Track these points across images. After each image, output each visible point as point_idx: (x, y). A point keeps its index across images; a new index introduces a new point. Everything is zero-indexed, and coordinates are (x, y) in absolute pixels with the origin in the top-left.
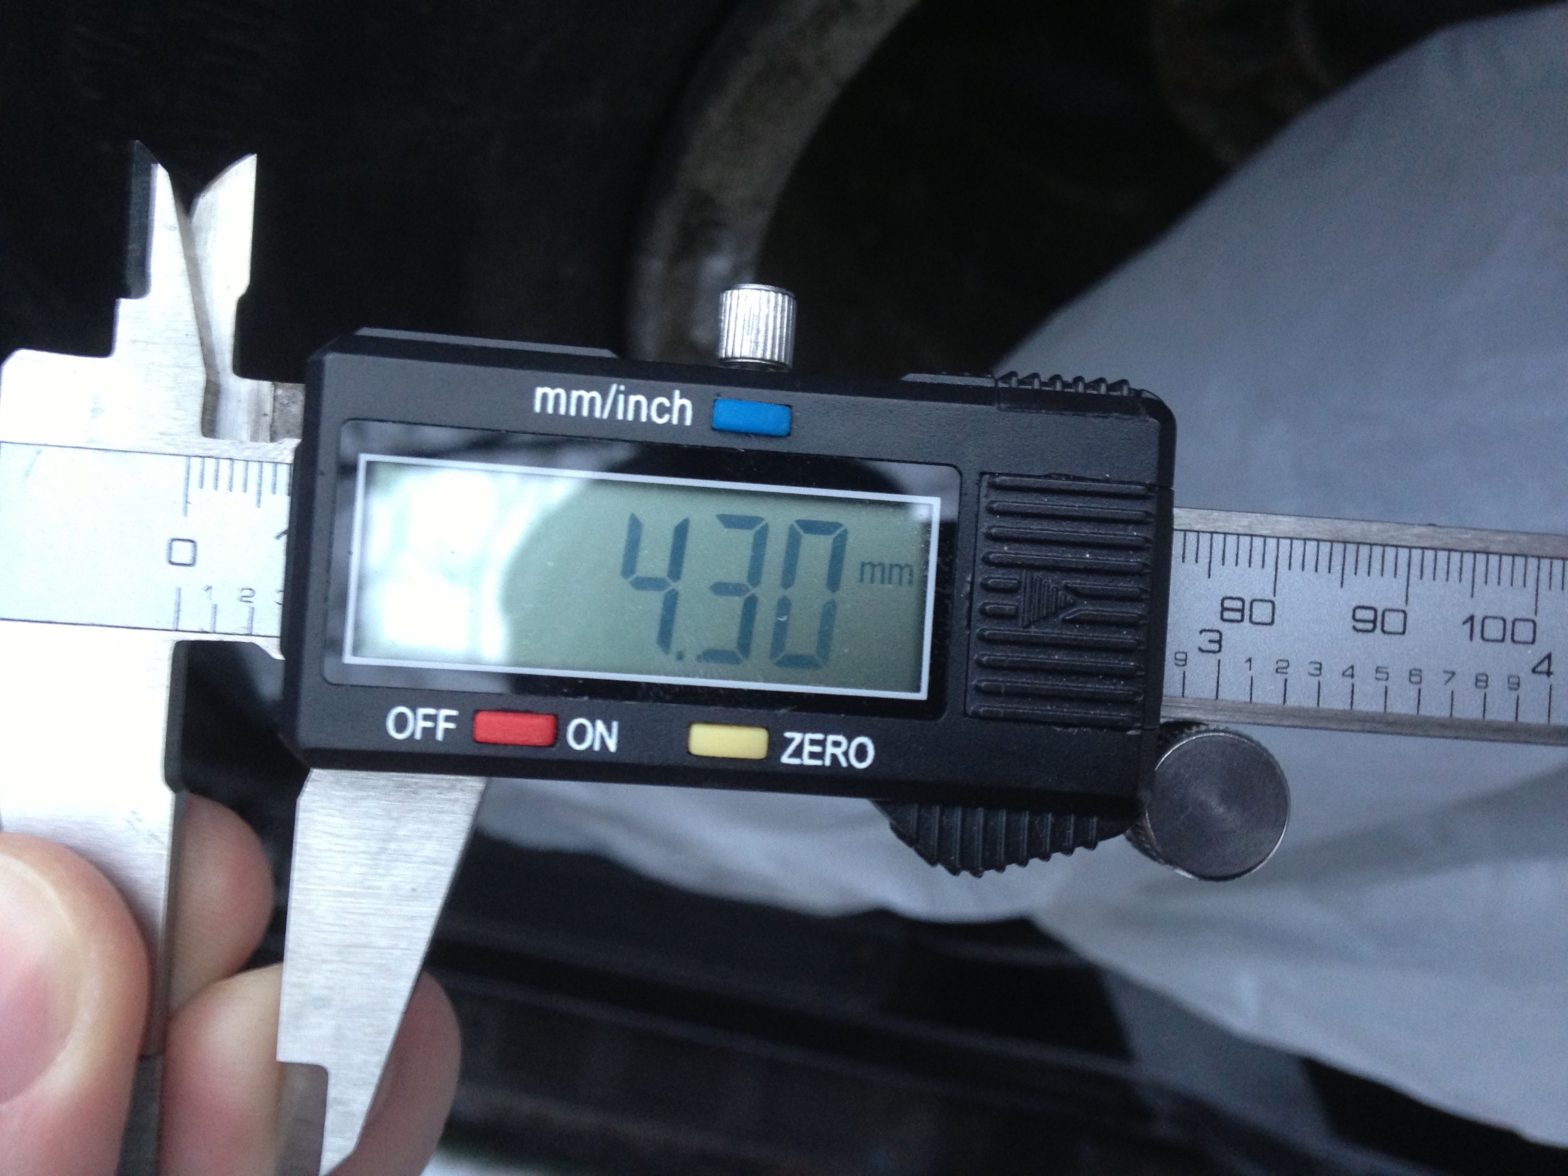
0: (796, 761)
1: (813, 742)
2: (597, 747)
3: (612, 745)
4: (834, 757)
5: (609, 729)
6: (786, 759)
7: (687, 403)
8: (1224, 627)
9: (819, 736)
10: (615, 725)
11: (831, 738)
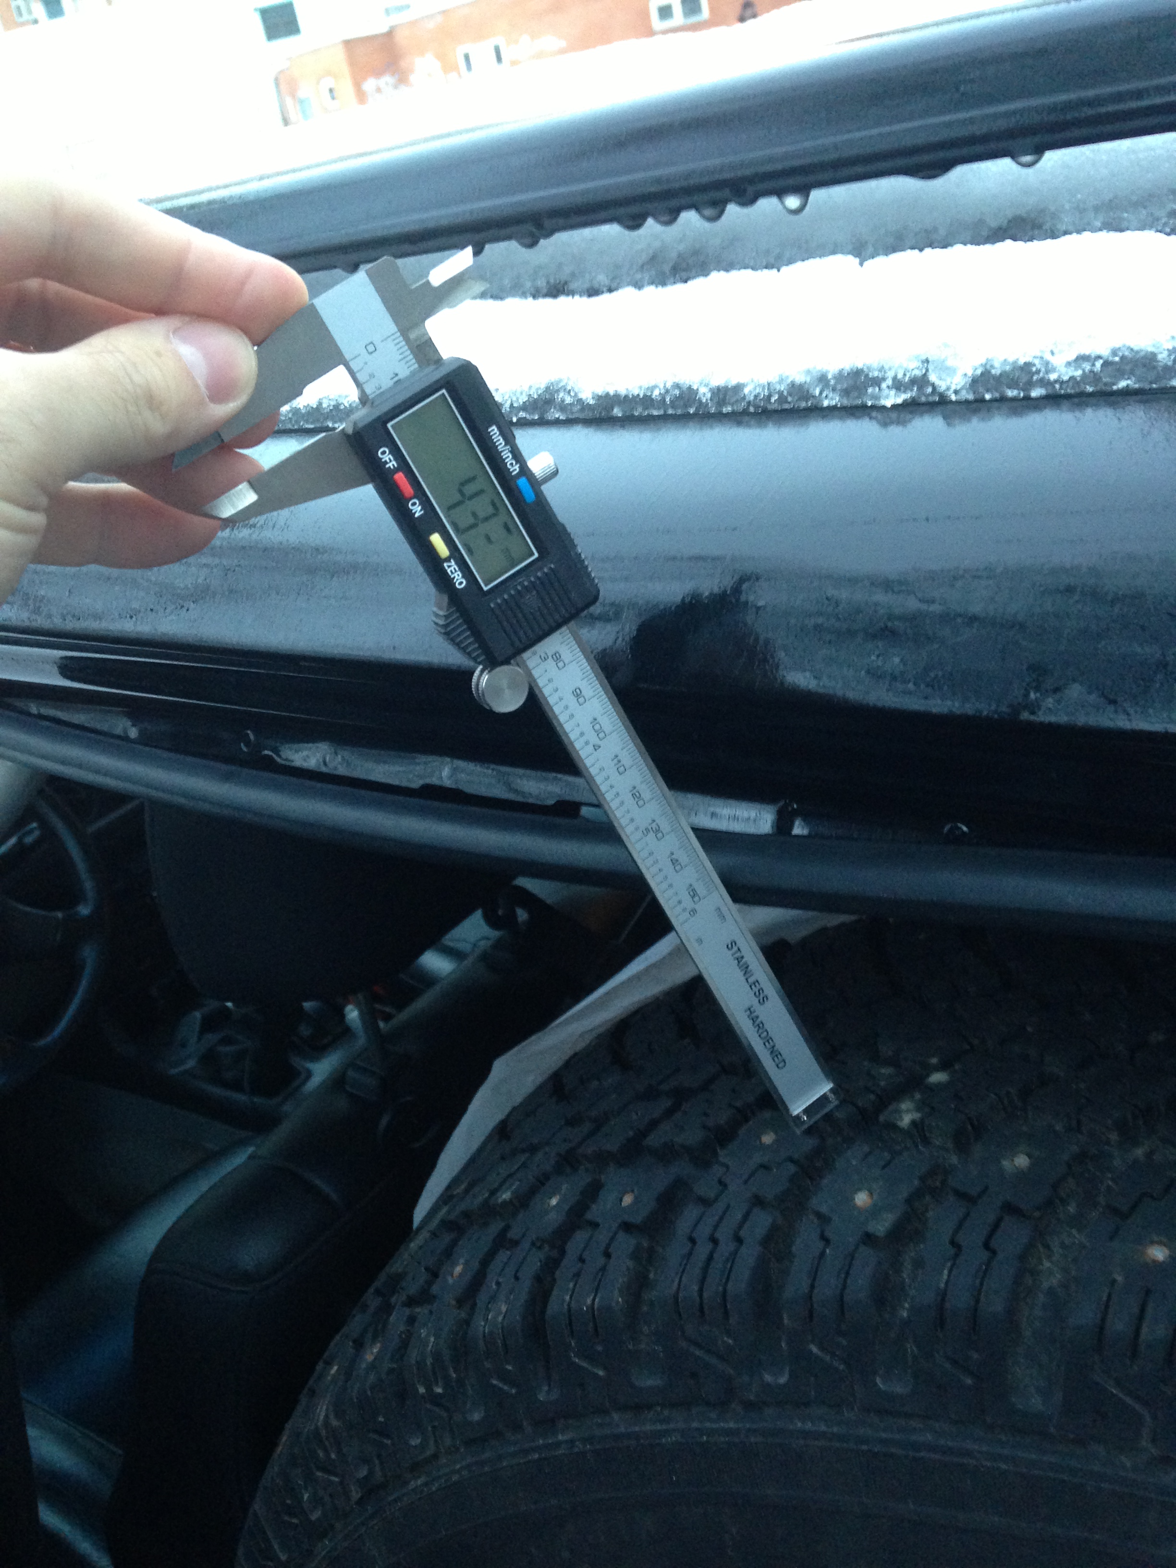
0: (446, 568)
1: (455, 569)
2: (413, 511)
3: (417, 515)
4: (454, 577)
5: (421, 510)
6: (445, 565)
7: (518, 470)
8: (550, 657)
9: (457, 569)
10: (422, 512)
11: (459, 573)
